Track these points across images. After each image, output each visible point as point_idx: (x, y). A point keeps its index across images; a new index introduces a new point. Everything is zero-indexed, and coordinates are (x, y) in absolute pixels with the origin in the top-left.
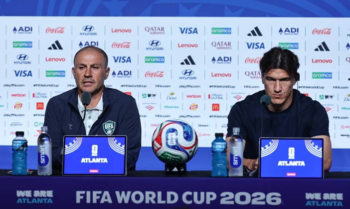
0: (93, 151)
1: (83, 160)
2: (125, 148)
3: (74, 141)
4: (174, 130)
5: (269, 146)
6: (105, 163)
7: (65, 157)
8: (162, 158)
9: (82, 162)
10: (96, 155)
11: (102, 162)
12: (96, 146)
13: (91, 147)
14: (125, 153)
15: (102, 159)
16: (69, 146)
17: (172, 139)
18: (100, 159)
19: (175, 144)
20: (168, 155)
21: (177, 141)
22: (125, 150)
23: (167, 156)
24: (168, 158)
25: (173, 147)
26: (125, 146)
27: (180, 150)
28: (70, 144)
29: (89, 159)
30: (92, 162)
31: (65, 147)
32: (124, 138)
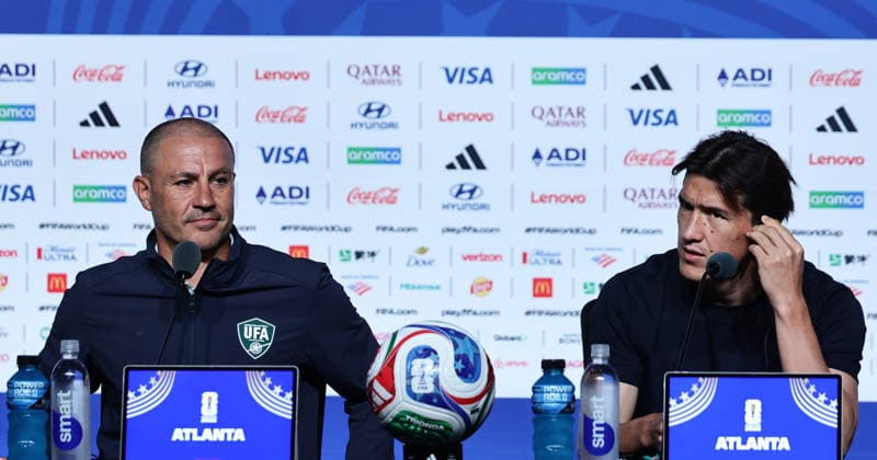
0: (204, 410)
1: (178, 435)
2: (293, 399)
3: (153, 381)
4: (427, 352)
5: (691, 395)
6: (239, 442)
7: (128, 424)
8: (397, 428)
9: (174, 438)
10: (214, 420)
11: (229, 439)
12: (214, 396)
13: (200, 398)
14: (293, 415)
15: (229, 431)
16: (138, 394)
17: (423, 376)
18: (223, 431)
19: (430, 389)
20: (413, 419)
21: (436, 382)
22: (294, 405)
23: (409, 422)
24: (412, 428)
25: (427, 399)
27: (446, 407)
28: (143, 389)
29: (195, 431)
30: (203, 438)
31: (126, 399)
32: (291, 373)
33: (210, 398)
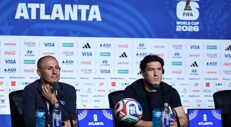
0: (94, 118)
1: (90, 124)
2: (113, 116)
3: (83, 112)
4: (133, 105)
5: (193, 113)
6: (103, 125)
7: (79, 122)
8: (125, 122)
9: (89, 125)
10: (97, 121)
11: (100, 124)
12: (96, 115)
13: (93, 116)
14: (113, 119)
15: (100, 123)
16: (80, 115)
17: (133, 110)
18: (99, 123)
19: (134, 113)
20: (130, 120)
21: (136, 111)
22: (113, 117)
23: (129, 120)
24: (129, 121)
25: (134, 115)
26: (113, 115)
27: (137, 117)
28: (81, 114)
29: (93, 123)
30: (95, 125)
31: (78, 116)
32: (111, 110)
33: (95, 116)
